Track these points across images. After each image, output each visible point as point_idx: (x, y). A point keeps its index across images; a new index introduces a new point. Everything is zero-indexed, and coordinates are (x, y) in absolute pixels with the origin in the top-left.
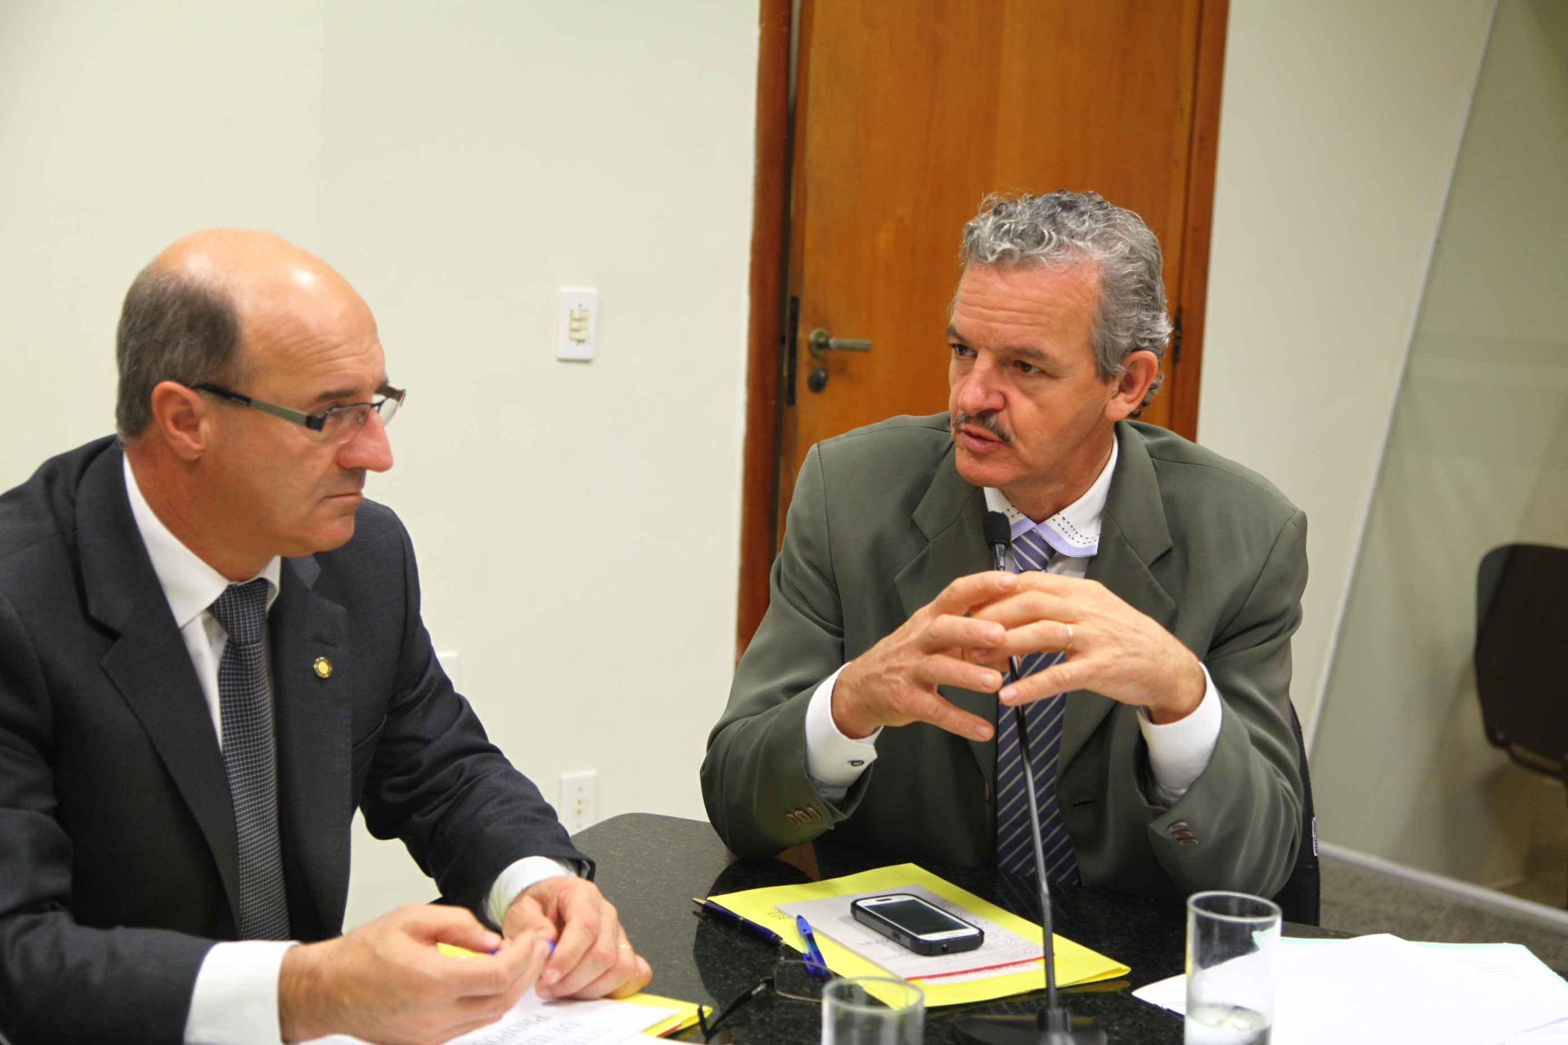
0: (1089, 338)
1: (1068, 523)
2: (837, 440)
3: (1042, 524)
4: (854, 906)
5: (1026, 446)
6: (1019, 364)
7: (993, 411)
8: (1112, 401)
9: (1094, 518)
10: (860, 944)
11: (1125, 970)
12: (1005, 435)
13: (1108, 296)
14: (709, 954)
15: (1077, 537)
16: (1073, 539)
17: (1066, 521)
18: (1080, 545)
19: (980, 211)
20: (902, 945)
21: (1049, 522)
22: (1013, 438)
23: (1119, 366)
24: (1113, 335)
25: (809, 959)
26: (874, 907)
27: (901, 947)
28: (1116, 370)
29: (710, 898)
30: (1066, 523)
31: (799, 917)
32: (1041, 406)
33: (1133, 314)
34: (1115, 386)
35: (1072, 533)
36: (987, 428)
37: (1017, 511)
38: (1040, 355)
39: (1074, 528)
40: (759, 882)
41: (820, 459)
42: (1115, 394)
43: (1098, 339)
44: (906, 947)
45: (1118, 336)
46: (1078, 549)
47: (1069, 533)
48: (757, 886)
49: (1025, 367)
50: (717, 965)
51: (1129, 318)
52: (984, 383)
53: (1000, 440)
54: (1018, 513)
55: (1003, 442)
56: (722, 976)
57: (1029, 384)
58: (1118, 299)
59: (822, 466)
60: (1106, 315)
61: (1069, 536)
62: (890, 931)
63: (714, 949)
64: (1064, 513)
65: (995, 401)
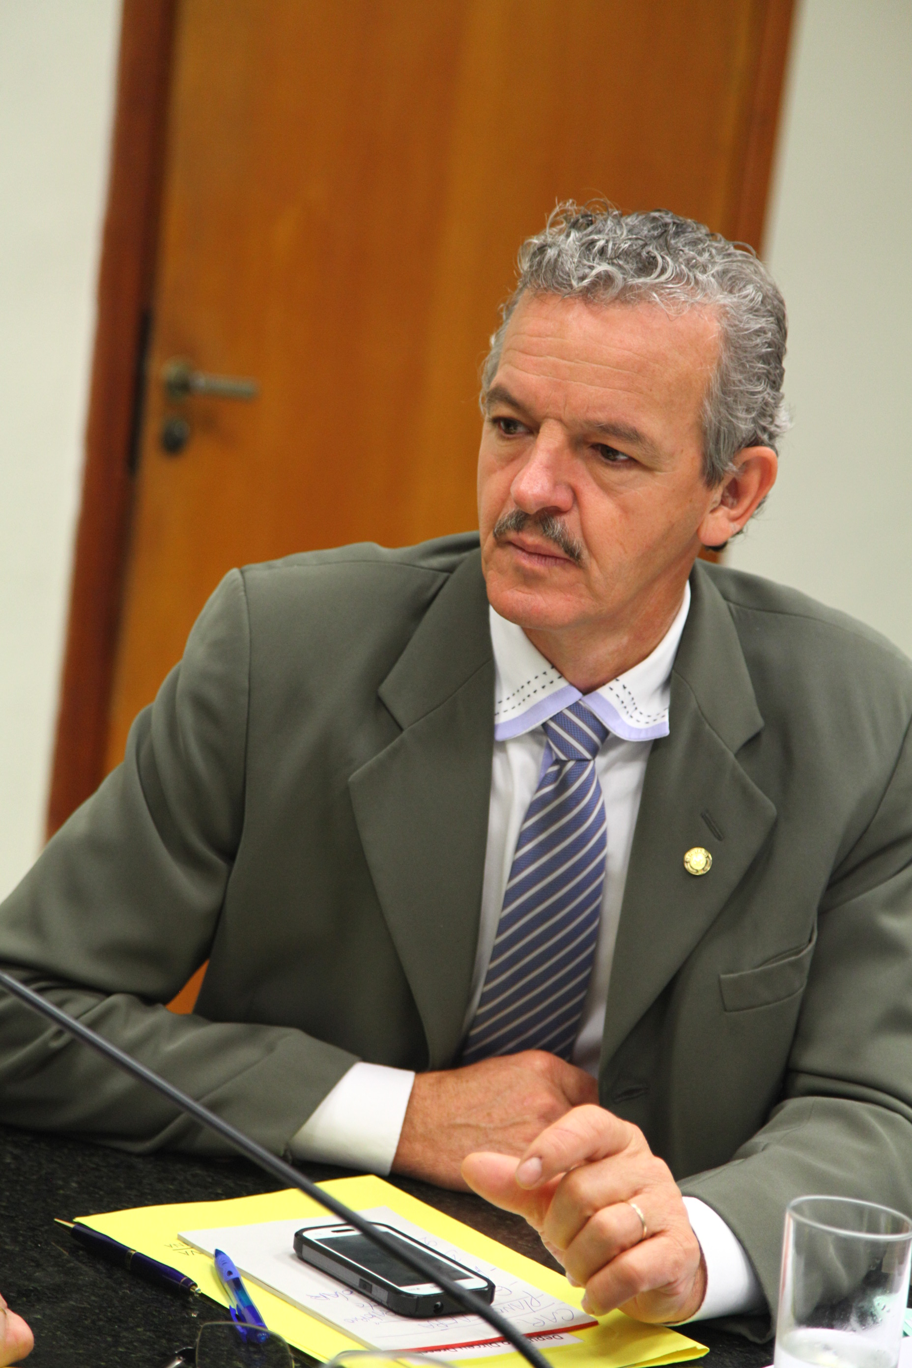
0: (700, 417)
1: (630, 693)
2: (270, 567)
3: (593, 694)
4: (300, 1240)
5: (601, 568)
6: (600, 448)
7: (557, 511)
8: (710, 516)
9: (658, 688)
10: (311, 1297)
11: (702, 1350)
12: (575, 551)
13: (731, 358)
14: (86, 1305)
15: (636, 715)
16: (631, 717)
17: (627, 690)
18: (642, 725)
19: (548, 225)
20: (373, 1299)
21: (603, 691)
22: (585, 554)
23: (730, 464)
24: (731, 415)
25: (241, 1318)
26: (328, 1241)
27: (373, 1303)
28: (727, 469)
29: (78, 1220)
30: (627, 693)
31: (218, 1253)
32: (625, 510)
33: (760, 389)
34: (717, 494)
35: (630, 709)
36: (549, 537)
37: (558, 675)
38: (635, 436)
39: (634, 701)
40: (149, 1197)
41: (245, 591)
42: (715, 505)
43: (713, 418)
44: (379, 1303)
45: (737, 418)
46: (640, 731)
47: (628, 709)
48: (146, 1202)
49: (608, 453)
50: (101, 1323)
51: (753, 394)
52: (553, 467)
53: (566, 556)
54: (560, 677)
55: (571, 559)
56: (109, 1339)
57: (612, 475)
58: (743, 365)
59: (248, 603)
60: (725, 382)
61: (628, 712)
62: (355, 1279)
63: (93, 1298)
64: (624, 678)
65: (562, 498)
